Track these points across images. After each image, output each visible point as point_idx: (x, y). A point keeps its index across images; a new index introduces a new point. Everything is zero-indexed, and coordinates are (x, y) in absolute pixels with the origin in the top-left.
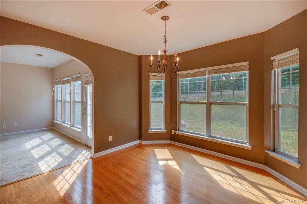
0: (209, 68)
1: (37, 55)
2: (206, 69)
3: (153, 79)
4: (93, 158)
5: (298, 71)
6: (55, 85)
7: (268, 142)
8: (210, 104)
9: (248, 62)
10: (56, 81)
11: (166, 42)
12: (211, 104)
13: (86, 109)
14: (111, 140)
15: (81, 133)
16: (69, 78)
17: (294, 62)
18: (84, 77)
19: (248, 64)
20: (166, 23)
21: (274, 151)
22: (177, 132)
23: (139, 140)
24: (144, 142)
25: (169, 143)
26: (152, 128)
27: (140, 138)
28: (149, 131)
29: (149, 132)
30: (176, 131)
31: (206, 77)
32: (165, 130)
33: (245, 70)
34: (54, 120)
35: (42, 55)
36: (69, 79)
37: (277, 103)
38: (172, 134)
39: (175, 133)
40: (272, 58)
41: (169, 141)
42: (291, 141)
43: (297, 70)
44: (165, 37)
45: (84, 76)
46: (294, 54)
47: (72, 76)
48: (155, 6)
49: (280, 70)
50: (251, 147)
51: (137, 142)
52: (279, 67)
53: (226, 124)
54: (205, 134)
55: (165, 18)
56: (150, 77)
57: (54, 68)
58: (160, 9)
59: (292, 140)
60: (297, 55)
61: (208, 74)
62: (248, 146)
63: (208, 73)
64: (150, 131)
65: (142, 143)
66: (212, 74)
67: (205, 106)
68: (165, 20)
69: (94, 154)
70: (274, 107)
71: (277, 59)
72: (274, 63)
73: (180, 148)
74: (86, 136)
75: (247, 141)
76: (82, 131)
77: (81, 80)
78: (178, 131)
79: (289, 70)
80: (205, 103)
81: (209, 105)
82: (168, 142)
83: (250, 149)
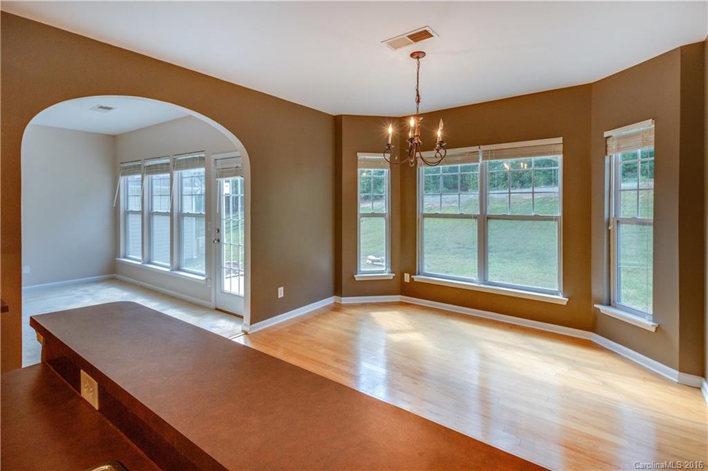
0: (484, 148)
1: (101, 107)
2: (479, 148)
3: (364, 167)
4: (249, 333)
5: (653, 158)
6: (122, 175)
7: (598, 290)
8: (486, 218)
9: (562, 138)
10: (126, 165)
11: (418, 102)
12: (489, 218)
13: (218, 231)
14: (282, 296)
15: (204, 283)
16: (168, 161)
17: (644, 144)
18: (213, 160)
19: (561, 142)
20: (419, 65)
21: (609, 304)
22: (417, 278)
23: (335, 297)
24: (345, 300)
25: (399, 300)
26: (362, 270)
27: (338, 290)
28: (358, 277)
29: (356, 279)
30: (415, 275)
31: (479, 164)
32: (390, 274)
33: (555, 153)
34: (119, 257)
35: (109, 109)
36: (168, 164)
37: (615, 216)
38: (405, 281)
39: (412, 279)
40: (606, 134)
41: (400, 296)
42: (634, 290)
43: (650, 157)
44: (417, 90)
45: (213, 157)
46: (645, 128)
47: (175, 157)
48: (409, 37)
49: (620, 155)
50: (567, 299)
51: (330, 301)
52: (619, 149)
53: (505, 260)
54: (475, 278)
55: (417, 55)
56: (359, 163)
57: (121, 134)
58: (415, 41)
59: (636, 288)
60: (650, 130)
61: (483, 160)
62: (561, 299)
63: (483, 157)
64: (358, 275)
65: (343, 303)
66: (491, 159)
67: (474, 223)
68: (418, 58)
69: (251, 324)
70: (609, 224)
71: (614, 135)
72: (609, 142)
73: (424, 309)
74: (218, 291)
75: (559, 289)
76: (206, 279)
77: (204, 166)
78: (419, 274)
79: (635, 156)
80: (475, 217)
81: (484, 220)
82: (398, 298)
83: (565, 304)
